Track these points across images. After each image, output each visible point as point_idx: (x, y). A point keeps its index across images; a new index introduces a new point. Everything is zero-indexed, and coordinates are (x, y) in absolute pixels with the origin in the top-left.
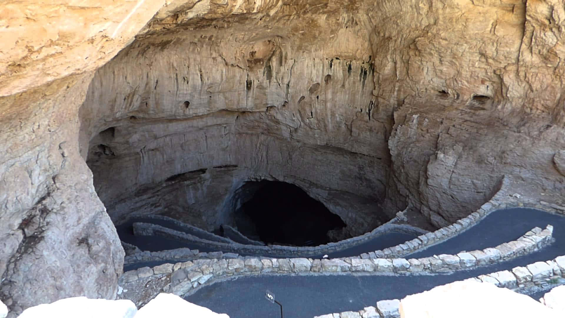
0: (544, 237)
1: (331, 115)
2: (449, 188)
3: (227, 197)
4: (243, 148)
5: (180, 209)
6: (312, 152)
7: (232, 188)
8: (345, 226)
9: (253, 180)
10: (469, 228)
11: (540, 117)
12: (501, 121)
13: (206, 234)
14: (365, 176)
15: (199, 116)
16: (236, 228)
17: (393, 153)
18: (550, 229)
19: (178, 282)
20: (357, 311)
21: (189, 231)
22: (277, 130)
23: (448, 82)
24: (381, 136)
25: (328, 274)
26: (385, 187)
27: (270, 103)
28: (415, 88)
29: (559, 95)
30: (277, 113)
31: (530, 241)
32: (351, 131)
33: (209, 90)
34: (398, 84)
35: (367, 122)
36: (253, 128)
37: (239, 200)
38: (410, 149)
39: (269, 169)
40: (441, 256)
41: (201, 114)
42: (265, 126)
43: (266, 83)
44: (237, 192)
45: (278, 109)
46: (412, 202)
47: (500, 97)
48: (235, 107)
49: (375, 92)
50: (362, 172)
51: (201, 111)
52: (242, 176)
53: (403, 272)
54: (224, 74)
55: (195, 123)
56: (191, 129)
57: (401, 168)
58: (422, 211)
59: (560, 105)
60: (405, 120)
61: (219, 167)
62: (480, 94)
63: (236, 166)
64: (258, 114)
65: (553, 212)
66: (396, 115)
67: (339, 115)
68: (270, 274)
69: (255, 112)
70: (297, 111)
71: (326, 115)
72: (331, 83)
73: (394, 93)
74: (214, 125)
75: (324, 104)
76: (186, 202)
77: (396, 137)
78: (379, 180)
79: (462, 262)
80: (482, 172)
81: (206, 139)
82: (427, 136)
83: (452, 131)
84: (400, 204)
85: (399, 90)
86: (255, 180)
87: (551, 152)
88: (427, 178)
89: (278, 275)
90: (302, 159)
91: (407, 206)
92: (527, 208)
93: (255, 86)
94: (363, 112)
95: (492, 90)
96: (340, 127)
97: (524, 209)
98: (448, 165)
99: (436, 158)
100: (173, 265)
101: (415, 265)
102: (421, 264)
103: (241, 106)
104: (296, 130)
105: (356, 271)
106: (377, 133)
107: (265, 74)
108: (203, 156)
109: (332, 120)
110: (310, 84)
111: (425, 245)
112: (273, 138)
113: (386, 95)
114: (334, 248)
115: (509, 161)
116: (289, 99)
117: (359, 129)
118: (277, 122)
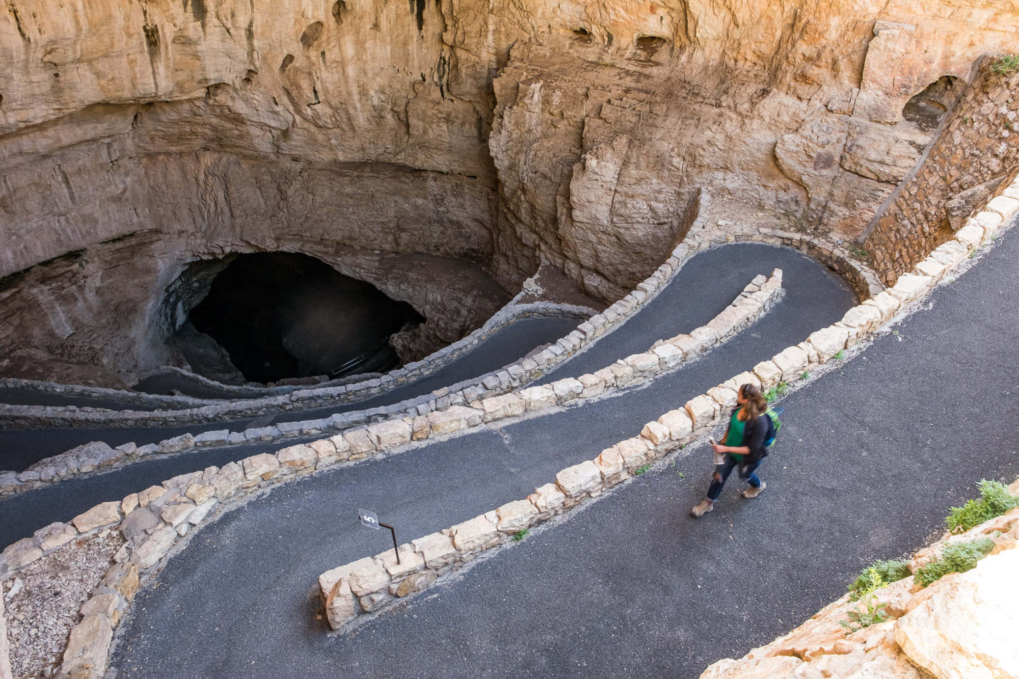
0: (772, 292)
1: (360, 93)
2: (612, 221)
3: (151, 306)
4: (164, 187)
5: (42, 355)
6: (330, 179)
7: (158, 284)
8: (423, 319)
9: (205, 257)
10: (656, 294)
11: (751, 74)
12: (687, 86)
13: (124, 398)
14: (449, 215)
15: (34, 126)
16: (189, 367)
17: (501, 162)
18: (778, 274)
19: (143, 535)
20: (525, 498)
21: (82, 401)
22: (241, 137)
23: (590, 10)
24: (471, 130)
25: (445, 438)
26: (491, 233)
27: (213, 77)
28: (529, 25)
29: (778, 33)
30: (233, 98)
31: (754, 302)
32: (408, 126)
33: (48, 58)
34: (492, 19)
35: (439, 103)
36: (181, 138)
37: (180, 305)
38: (532, 153)
39: (238, 230)
40: (630, 359)
41: (39, 121)
42: (208, 131)
43: (196, 30)
44: (171, 290)
45: (235, 90)
46: (546, 257)
47: (684, 39)
48: (127, 94)
49: (448, 37)
50: (442, 209)
51: (39, 113)
52: (178, 253)
53: (572, 402)
54: (81, 13)
55: (26, 143)
56: (20, 159)
57: (519, 192)
58: (566, 271)
59: (781, 50)
60: (516, 95)
61: (114, 240)
62: (649, 33)
63: (157, 231)
64: (186, 106)
65: (778, 243)
66: (497, 85)
67: (376, 92)
68: (335, 467)
69: (181, 102)
70: (282, 92)
71: (349, 94)
72: (347, 20)
73: (486, 37)
74: (80, 143)
75: (340, 69)
76: (52, 334)
77: (503, 132)
78: (476, 220)
79: (662, 362)
80: (664, 186)
81: (66, 181)
82: (562, 125)
83: (607, 111)
84: (524, 264)
85: (497, 31)
86: (210, 258)
87: (772, 140)
88: (570, 209)
89: (351, 464)
90: (311, 196)
91: (538, 266)
92: (740, 243)
93: (169, 40)
94: (426, 83)
95: (669, 26)
96: (382, 117)
97: (736, 245)
98: (607, 179)
99: (584, 168)
100: (118, 503)
101: (592, 385)
102: (600, 381)
103: (140, 91)
104: (285, 134)
105: (495, 420)
106: (463, 124)
107: (189, 8)
108: (67, 220)
109: (363, 105)
110: (300, 23)
111: (591, 340)
112: (233, 158)
113: (471, 42)
114: (417, 372)
115: (706, 161)
116: (257, 64)
117: (423, 120)
118: (238, 120)
